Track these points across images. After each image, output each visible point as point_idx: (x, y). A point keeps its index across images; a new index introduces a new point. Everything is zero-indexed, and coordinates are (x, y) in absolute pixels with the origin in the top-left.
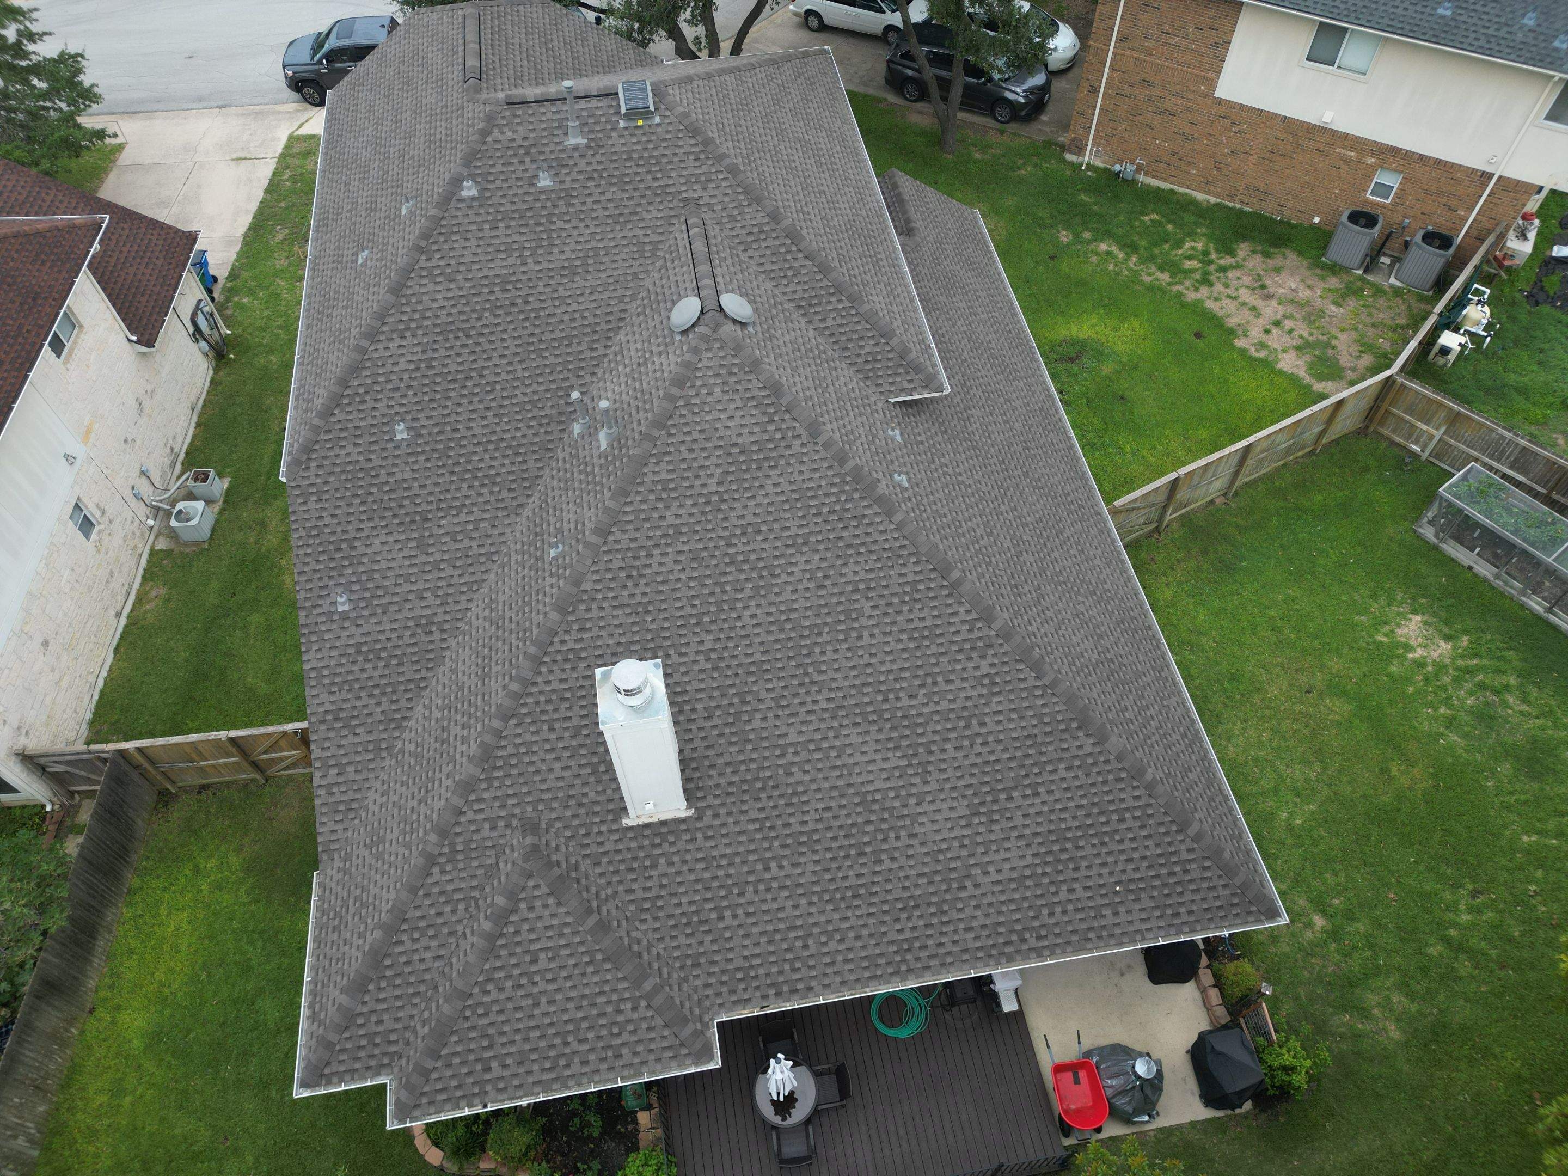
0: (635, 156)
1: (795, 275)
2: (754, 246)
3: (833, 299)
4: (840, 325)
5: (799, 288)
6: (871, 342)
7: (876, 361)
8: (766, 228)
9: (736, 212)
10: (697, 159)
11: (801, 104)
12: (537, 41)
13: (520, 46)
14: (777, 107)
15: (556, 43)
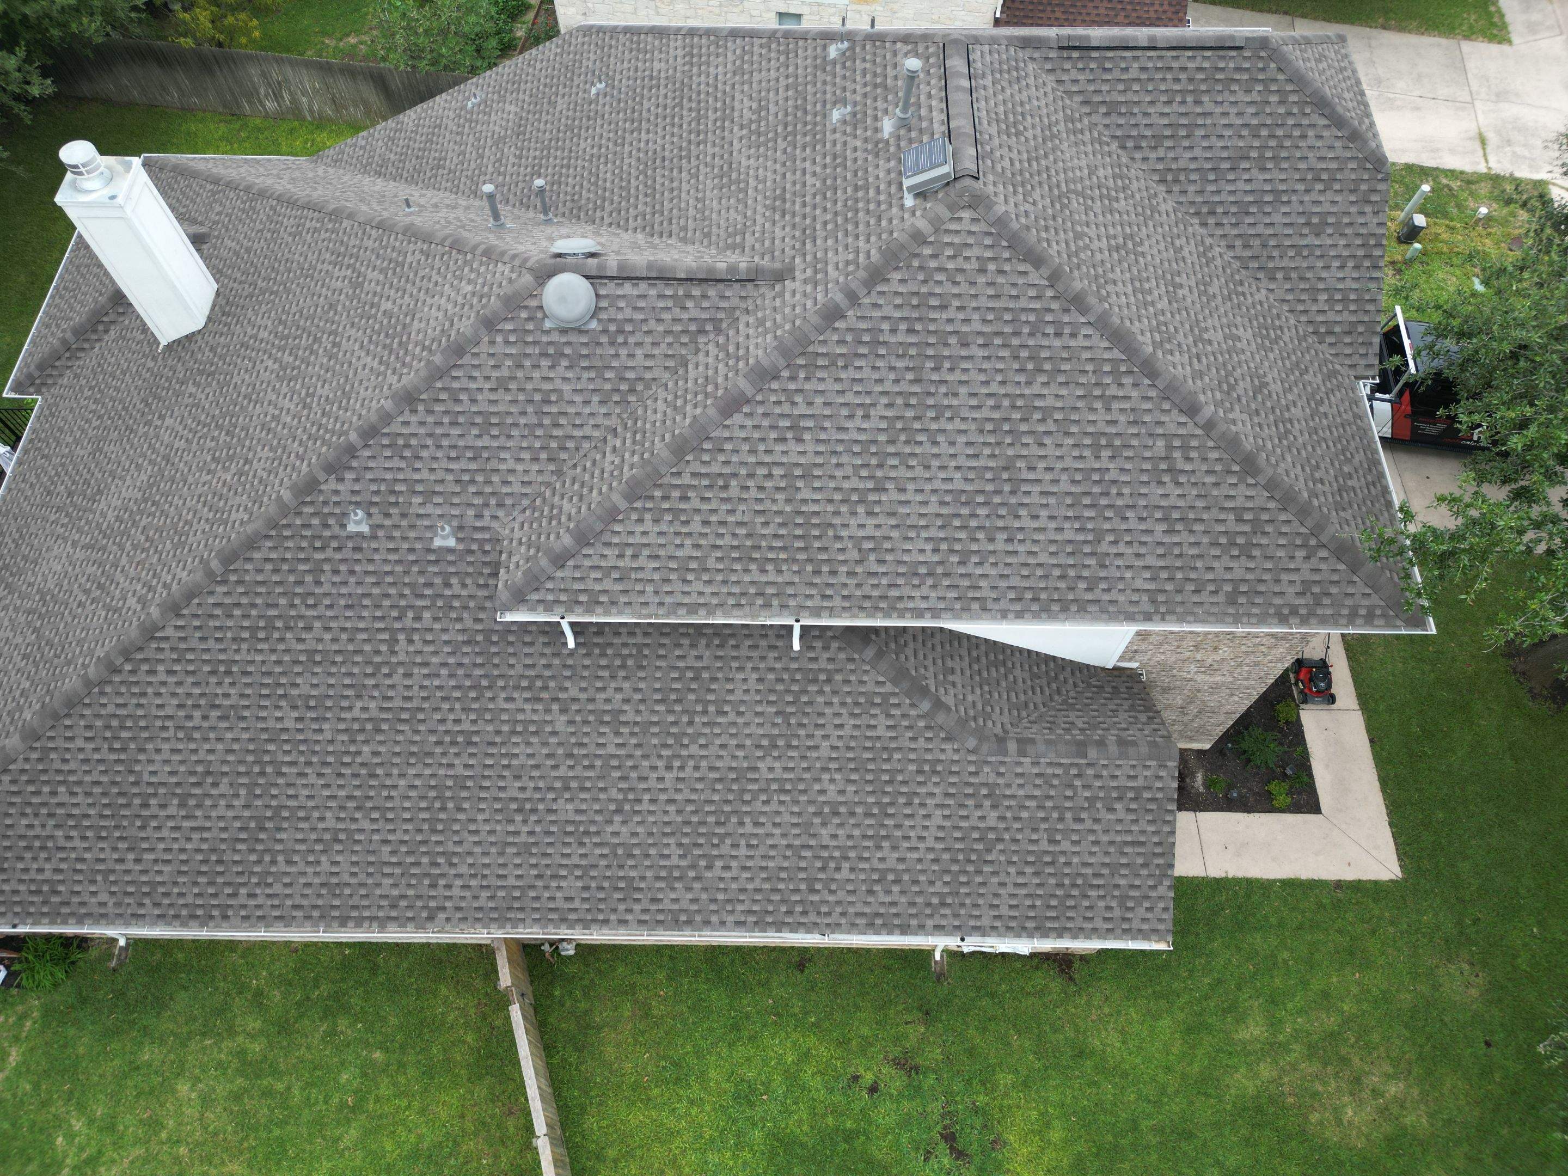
0: (860, 194)
1: (675, 408)
2: (721, 356)
3: (636, 458)
4: (603, 471)
5: (659, 416)
6: (574, 511)
7: (551, 519)
8: (741, 364)
9: (768, 324)
10: (848, 263)
11: (1143, 502)
12: (1241, 144)
13: (1205, 114)
14: (1087, 441)
15: (1261, 177)
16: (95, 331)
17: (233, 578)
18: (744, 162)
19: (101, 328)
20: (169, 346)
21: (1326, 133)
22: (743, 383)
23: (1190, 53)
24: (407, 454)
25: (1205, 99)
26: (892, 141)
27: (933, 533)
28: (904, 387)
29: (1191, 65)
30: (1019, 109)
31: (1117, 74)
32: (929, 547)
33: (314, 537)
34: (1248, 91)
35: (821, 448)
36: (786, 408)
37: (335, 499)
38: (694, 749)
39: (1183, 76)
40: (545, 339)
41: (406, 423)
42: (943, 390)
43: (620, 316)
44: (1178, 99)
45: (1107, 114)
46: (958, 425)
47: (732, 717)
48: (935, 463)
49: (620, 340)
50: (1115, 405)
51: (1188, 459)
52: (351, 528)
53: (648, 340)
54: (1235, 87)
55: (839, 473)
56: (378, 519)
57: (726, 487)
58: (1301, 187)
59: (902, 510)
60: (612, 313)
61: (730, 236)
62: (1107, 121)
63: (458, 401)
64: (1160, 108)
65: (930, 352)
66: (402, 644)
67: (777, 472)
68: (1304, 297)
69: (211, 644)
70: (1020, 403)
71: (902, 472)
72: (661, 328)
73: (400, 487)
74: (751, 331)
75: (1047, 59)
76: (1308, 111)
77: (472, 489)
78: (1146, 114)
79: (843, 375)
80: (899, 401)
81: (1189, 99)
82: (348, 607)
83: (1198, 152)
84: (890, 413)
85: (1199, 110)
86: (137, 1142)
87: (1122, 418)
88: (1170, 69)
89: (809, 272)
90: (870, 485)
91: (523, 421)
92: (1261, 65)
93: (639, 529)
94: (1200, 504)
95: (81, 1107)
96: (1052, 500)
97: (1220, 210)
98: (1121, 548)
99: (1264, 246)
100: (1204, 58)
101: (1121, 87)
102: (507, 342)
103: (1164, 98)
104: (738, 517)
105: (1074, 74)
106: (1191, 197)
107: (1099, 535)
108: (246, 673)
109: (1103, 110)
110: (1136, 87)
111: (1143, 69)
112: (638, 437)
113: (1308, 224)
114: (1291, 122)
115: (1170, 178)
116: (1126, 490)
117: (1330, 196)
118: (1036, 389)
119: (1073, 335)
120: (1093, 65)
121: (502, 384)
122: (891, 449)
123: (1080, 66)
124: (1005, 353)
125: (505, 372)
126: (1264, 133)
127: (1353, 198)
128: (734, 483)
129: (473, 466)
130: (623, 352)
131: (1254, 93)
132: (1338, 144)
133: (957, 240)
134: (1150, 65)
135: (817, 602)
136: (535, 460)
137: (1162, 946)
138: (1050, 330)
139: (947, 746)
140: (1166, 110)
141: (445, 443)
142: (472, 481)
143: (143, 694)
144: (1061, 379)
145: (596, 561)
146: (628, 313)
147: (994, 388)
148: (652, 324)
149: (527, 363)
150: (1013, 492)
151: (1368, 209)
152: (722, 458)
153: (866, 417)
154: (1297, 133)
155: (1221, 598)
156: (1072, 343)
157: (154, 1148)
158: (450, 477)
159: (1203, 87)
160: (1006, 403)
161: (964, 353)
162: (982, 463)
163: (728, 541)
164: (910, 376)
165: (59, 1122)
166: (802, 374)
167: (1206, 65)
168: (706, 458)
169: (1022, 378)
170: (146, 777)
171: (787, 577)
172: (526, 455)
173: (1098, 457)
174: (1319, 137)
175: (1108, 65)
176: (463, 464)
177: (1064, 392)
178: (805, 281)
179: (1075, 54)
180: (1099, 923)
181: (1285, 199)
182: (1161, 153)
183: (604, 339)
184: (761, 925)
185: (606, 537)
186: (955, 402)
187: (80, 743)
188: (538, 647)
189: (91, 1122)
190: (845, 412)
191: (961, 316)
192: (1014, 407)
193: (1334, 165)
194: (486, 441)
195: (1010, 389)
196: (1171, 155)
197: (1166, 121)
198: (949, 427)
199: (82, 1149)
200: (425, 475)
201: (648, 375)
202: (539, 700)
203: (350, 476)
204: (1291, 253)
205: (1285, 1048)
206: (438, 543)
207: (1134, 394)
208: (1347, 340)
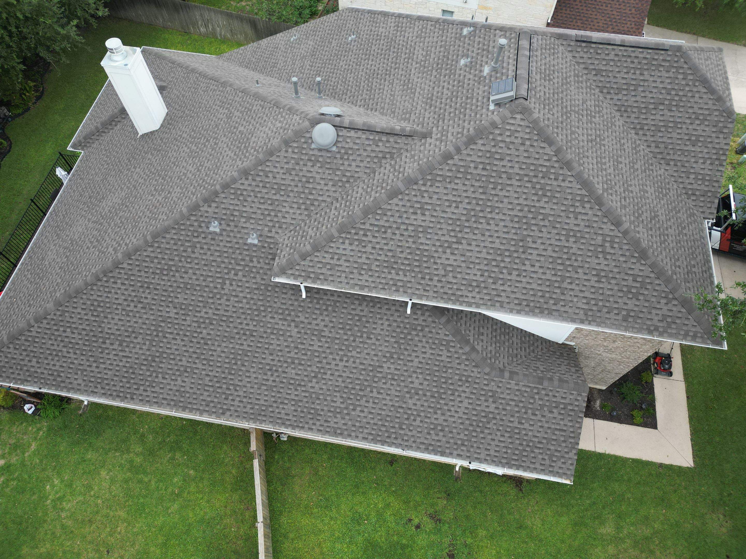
0: (469, 101)
1: (367, 192)
2: (392, 170)
3: (345, 213)
4: (329, 217)
5: (359, 195)
6: (313, 235)
7: (302, 237)
8: (400, 175)
9: (416, 158)
10: (458, 133)
11: (587, 265)
12: (661, 97)
13: (644, 80)
14: (564, 233)
15: (669, 114)
16: (111, 125)
17: (156, 245)
18: (416, 80)
19: (114, 123)
20: (143, 136)
21: (705, 96)
22: (400, 185)
23: (641, 50)
24: (241, 198)
25: (646, 73)
26: (487, 77)
27: (482, 267)
28: (477, 195)
29: (641, 56)
30: (552, 68)
31: (603, 56)
32: (479, 273)
33: (194, 231)
34: (668, 71)
35: (433, 220)
36: (419, 199)
37: (206, 215)
38: (354, 353)
39: (636, 61)
40: (311, 153)
41: (243, 184)
42: (496, 199)
43: (347, 146)
44: (632, 71)
45: (596, 75)
46: (501, 216)
47: (374, 341)
48: (487, 233)
49: (346, 157)
50: (580, 217)
51: (612, 247)
52: (212, 229)
53: (359, 159)
54: (661, 69)
55: (440, 232)
56: (224, 227)
57: (385, 232)
58: (688, 121)
59: (468, 254)
60: (344, 144)
61: (404, 114)
62: (595, 78)
63: (267, 177)
64: (622, 75)
65: (492, 180)
66: (227, 286)
67: (411, 228)
68: (683, 175)
69: (143, 274)
70: (533, 210)
71: (471, 236)
72: (365, 154)
73: (236, 213)
74: (407, 160)
75: (569, 45)
76: (697, 84)
77: (268, 218)
78: (615, 77)
79: (449, 186)
80: (474, 202)
81: (638, 72)
82: (205, 265)
83: (638, 98)
84: (468, 207)
85: (642, 78)
86: (81, 493)
87: (582, 224)
88: (630, 56)
89: (439, 135)
90: (454, 240)
91: (296, 190)
92: (676, 59)
93: (342, 247)
94: (616, 270)
95: (59, 474)
96: (542, 259)
97: (646, 128)
98: (573, 286)
99: (666, 148)
100: (648, 53)
101: (604, 63)
102: (293, 152)
103: (625, 70)
104: (389, 247)
105: (582, 54)
106: (632, 120)
107: (563, 279)
108: (156, 289)
109: (594, 73)
110: (612, 63)
111: (616, 55)
112: (348, 204)
113: (689, 140)
114: (687, 89)
115: (623, 109)
116: (580, 259)
117: (702, 127)
118: (542, 204)
119: (564, 180)
120: (592, 51)
121: (289, 171)
122: (467, 224)
123: (585, 50)
124: (529, 185)
125: (290, 166)
126: (673, 93)
127: (714, 130)
128: (389, 231)
129: (270, 208)
130: (346, 163)
131: (671, 73)
132: (710, 102)
133: (512, 128)
134: (620, 53)
135: (421, 292)
136: (299, 208)
137: (568, 482)
138: (552, 177)
139: (475, 370)
140: (625, 76)
141: (259, 195)
142: (269, 215)
143: (110, 292)
144: (555, 201)
145: (320, 259)
146: (351, 145)
147: (521, 201)
148: (361, 152)
149: (301, 163)
150: (524, 252)
151: (721, 136)
152: (385, 218)
153: (457, 207)
154: (690, 94)
155: (620, 317)
156: (562, 184)
157: (87, 497)
158: (259, 212)
159: (645, 67)
160: (526, 209)
161: (509, 182)
162: (510, 236)
163: (383, 258)
164: (481, 190)
165: (49, 479)
166: (429, 183)
167: (648, 56)
168: (378, 217)
169: (535, 198)
170: (106, 330)
171: (408, 279)
172: (295, 206)
173: (568, 241)
174: (701, 98)
175: (599, 52)
176: (266, 206)
177: (555, 207)
178: (437, 140)
179: (584, 44)
180: (537, 466)
181: (679, 126)
182: (620, 97)
183: (338, 156)
184: (375, 441)
185: (326, 249)
186: (501, 205)
187: (79, 310)
188: (288, 296)
189: (62, 481)
190: (447, 204)
191: (509, 165)
192: (529, 211)
193: (707, 112)
194: (278, 197)
195: (528, 203)
196: (625, 98)
197: (624, 82)
198: (497, 217)
199: (57, 493)
200: (248, 209)
201: (356, 175)
202: (286, 320)
203: (214, 205)
204: (679, 153)
205: (622, 540)
206: (249, 241)
207: (590, 212)
208: (702, 199)
